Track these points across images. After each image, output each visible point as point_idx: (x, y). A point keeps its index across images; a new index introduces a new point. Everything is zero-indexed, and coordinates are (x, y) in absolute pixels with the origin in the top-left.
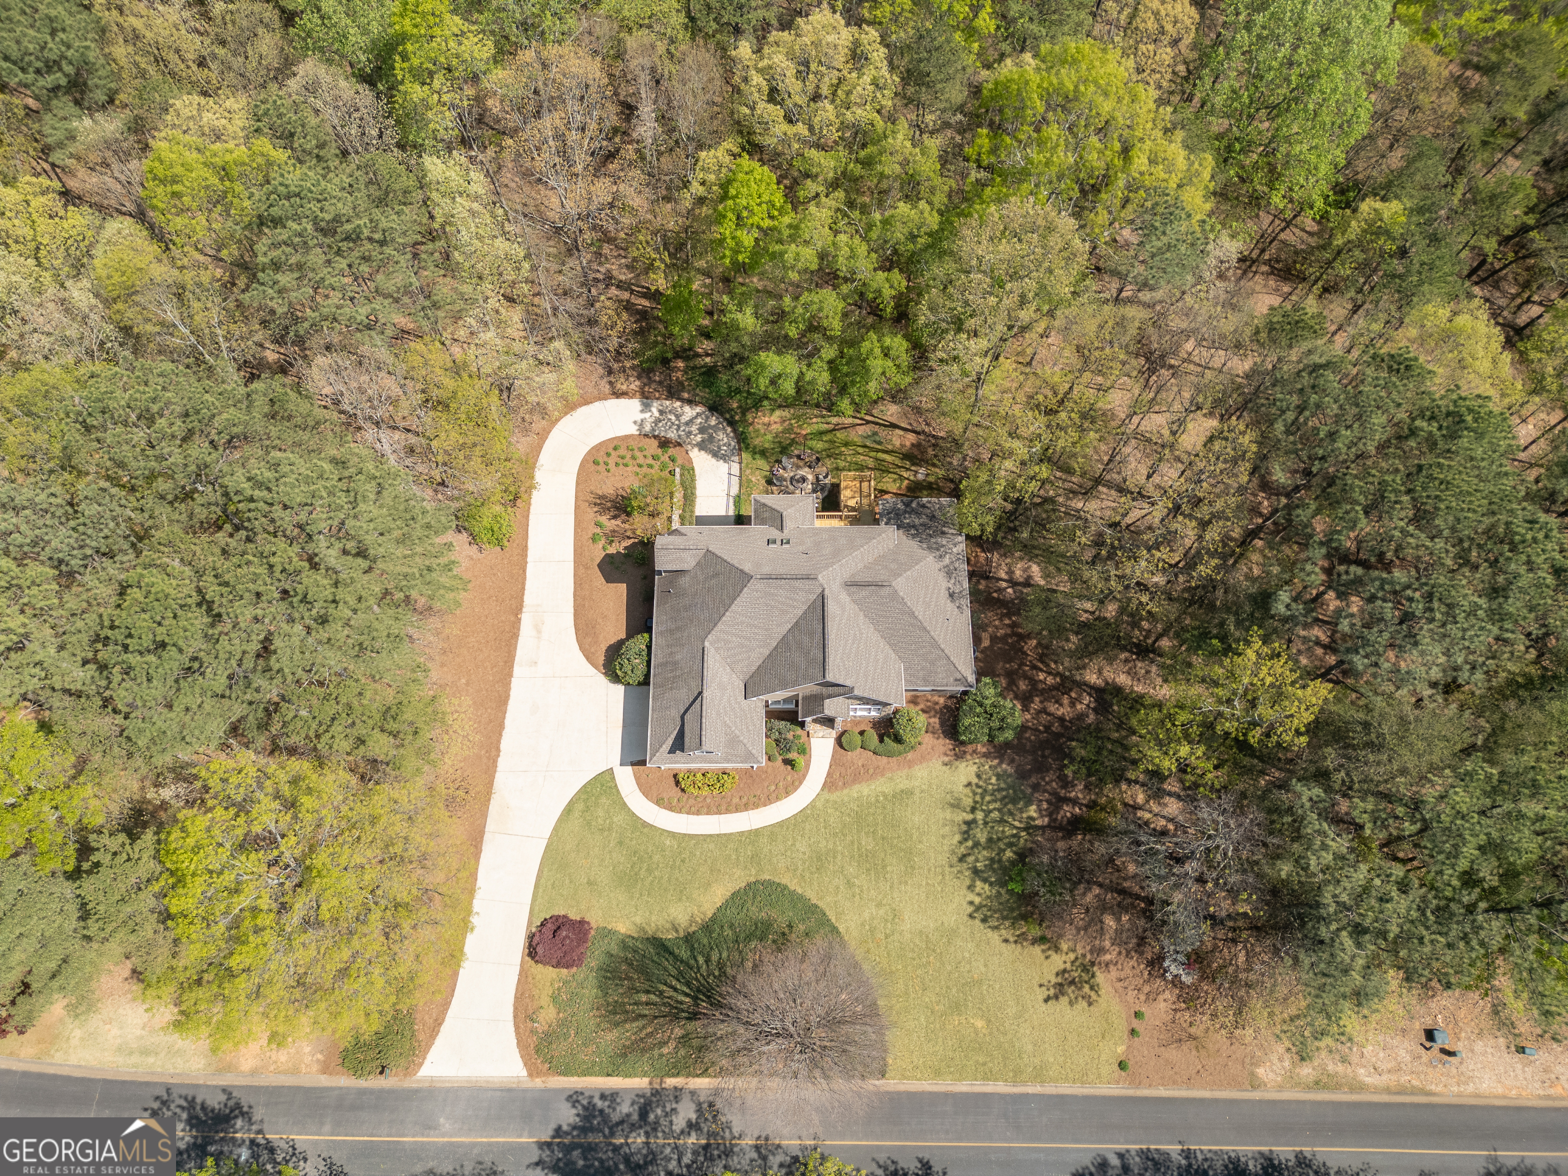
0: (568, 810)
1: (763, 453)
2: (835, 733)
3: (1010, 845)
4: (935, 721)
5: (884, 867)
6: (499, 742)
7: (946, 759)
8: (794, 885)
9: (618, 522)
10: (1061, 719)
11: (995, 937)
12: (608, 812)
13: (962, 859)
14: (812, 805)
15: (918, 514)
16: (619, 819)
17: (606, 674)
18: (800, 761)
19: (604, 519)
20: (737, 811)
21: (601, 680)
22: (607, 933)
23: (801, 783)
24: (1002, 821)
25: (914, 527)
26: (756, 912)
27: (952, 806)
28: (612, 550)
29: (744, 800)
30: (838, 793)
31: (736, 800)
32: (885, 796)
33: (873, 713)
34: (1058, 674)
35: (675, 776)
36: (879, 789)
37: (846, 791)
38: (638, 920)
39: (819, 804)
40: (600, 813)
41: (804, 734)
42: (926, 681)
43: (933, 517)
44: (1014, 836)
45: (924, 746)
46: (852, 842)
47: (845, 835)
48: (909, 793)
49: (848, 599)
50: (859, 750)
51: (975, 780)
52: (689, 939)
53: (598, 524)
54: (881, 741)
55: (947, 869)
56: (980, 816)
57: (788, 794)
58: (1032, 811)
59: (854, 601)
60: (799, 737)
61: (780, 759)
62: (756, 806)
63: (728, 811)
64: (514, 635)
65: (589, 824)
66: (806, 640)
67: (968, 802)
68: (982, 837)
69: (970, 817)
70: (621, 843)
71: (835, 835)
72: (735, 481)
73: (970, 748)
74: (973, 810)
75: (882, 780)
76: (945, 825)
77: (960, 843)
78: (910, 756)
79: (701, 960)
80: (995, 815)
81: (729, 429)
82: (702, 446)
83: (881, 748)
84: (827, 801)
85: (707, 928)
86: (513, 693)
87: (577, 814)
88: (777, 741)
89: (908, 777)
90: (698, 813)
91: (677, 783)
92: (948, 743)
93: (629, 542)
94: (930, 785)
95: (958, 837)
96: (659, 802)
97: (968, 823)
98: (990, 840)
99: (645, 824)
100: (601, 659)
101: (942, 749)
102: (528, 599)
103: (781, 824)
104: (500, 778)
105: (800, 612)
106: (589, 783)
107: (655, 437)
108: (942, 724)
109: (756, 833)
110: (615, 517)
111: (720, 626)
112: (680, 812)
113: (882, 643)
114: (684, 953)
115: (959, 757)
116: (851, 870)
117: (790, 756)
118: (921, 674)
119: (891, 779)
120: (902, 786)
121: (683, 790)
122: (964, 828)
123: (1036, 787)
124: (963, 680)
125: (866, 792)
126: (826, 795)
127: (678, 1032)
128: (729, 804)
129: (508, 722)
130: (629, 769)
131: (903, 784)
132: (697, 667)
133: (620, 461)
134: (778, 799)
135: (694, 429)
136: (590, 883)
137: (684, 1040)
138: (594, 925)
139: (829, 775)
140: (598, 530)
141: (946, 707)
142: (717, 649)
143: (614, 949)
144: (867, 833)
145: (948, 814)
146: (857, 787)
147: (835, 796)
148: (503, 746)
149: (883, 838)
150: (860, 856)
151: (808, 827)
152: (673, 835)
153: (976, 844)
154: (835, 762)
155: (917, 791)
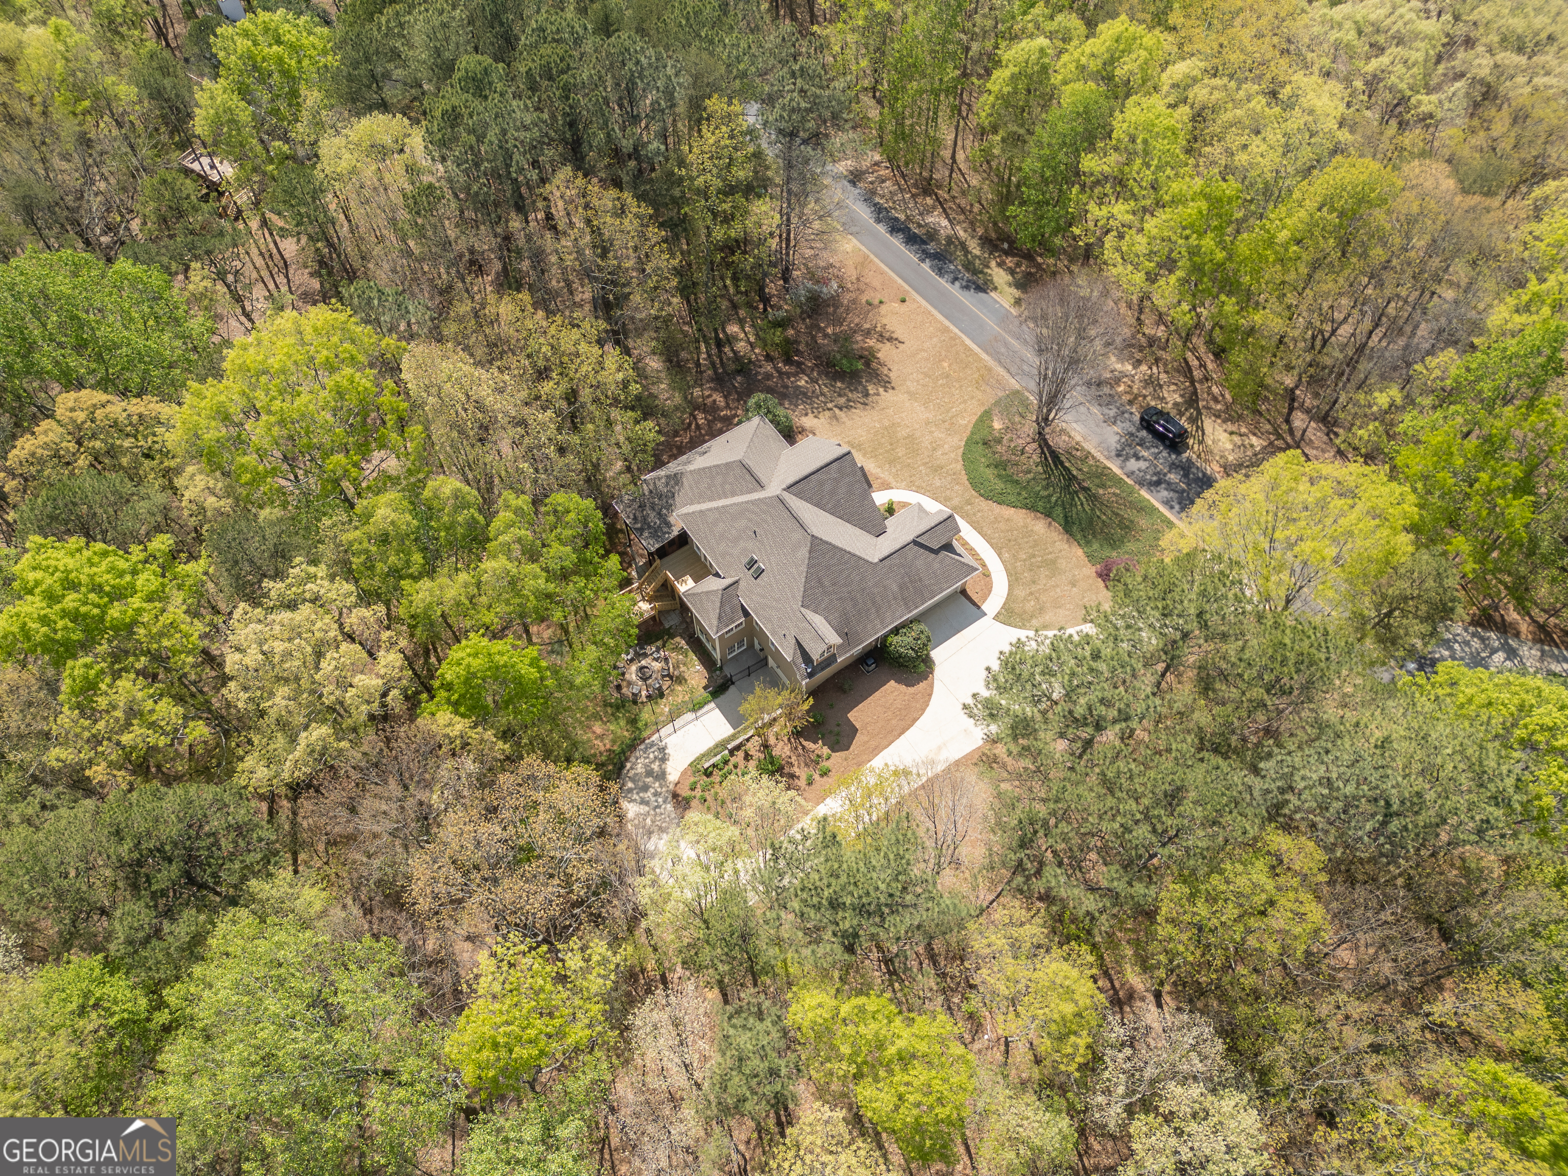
1: (633, 722)
3: (833, 386)
5: (907, 438)
8: (964, 478)
9: (794, 771)
10: (725, 396)
12: (1022, 602)
13: (865, 404)
14: (906, 489)
15: (645, 518)
16: (1020, 592)
17: (931, 674)
21: (940, 672)
25: (659, 514)
27: (837, 420)
28: (826, 751)
30: (887, 479)
32: (864, 455)
34: (691, 414)
36: (863, 460)
37: (882, 476)
38: (1066, 546)
39: (904, 485)
40: (1027, 607)
43: (642, 507)
44: (826, 386)
46: (909, 458)
47: (909, 464)
48: (850, 444)
51: (810, 416)
52: (1048, 514)
53: (811, 782)
56: (830, 405)
58: (802, 383)
64: (958, 764)
65: (1041, 608)
67: (827, 413)
68: (842, 400)
69: (836, 409)
70: (1034, 582)
71: (913, 469)
72: (678, 723)
73: (792, 427)
74: (830, 409)
76: (852, 420)
79: (1054, 499)
80: (822, 399)
81: (628, 765)
82: (661, 776)
84: (897, 482)
85: (1032, 508)
87: (1042, 621)
90: (973, 549)
92: (799, 439)
94: (835, 435)
95: (854, 411)
96: (987, 575)
97: (840, 409)
98: (840, 396)
99: (1009, 574)
100: (922, 685)
107: (681, 818)
112: (983, 562)
114: (1059, 510)
116: (926, 452)
117: (885, 513)
122: (845, 410)
123: (786, 387)
125: (872, 465)
126: (896, 486)
127: (1101, 491)
135: (648, 795)
136: (1073, 586)
137: (1101, 486)
138: (1094, 569)
140: (816, 777)
143: (1096, 546)
145: (844, 421)
147: (894, 481)
150: (913, 451)
152: (1000, 555)
153: (849, 400)
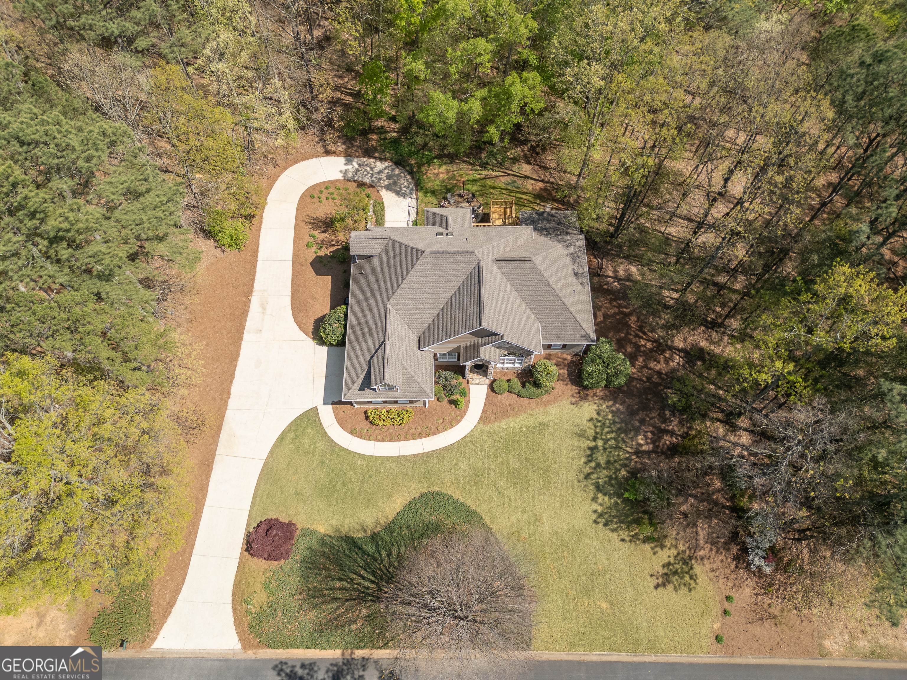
0: (282, 438)
1: (433, 193)
2: (487, 381)
3: (625, 466)
4: (564, 372)
5: (527, 481)
6: (230, 387)
7: (573, 400)
8: (456, 495)
9: (327, 235)
10: (659, 373)
11: (614, 537)
12: (312, 439)
13: (587, 477)
14: (471, 434)
16: (321, 445)
17: (314, 339)
18: (462, 399)
19: (316, 233)
20: (413, 438)
21: (310, 343)
22: (309, 532)
23: (462, 417)
24: (617, 448)
26: (427, 516)
27: (579, 435)
28: (321, 253)
29: (419, 431)
30: (491, 425)
31: (412, 430)
32: (527, 428)
33: (517, 365)
34: (654, 340)
35: (365, 413)
36: (523, 422)
37: (497, 424)
38: (334, 522)
39: (476, 434)
40: (307, 440)
41: (464, 382)
42: (558, 338)
43: (560, 223)
44: (627, 459)
45: (556, 390)
46: (502, 463)
47: (496, 457)
48: (546, 425)
49: (498, 271)
50: (506, 393)
51: (596, 416)
52: (374, 537)
53: (312, 236)
54: (524, 386)
55: (576, 484)
56: (600, 443)
57: (452, 426)
58: (640, 439)
59: (503, 273)
60: (460, 384)
61: (446, 400)
62: (427, 435)
63: (406, 439)
64: (246, 312)
65: (297, 448)
66: (466, 300)
67: (591, 432)
68: (602, 460)
69: (593, 444)
70: (322, 463)
71: (489, 456)
72: (413, 211)
73: (591, 392)
74: (595, 439)
75: (524, 416)
76: (573, 450)
77: (585, 463)
78: (545, 398)
79: (384, 554)
80: (612, 443)
81: (409, 177)
82: (388, 188)
83: (523, 392)
84: (483, 431)
85: (389, 528)
86: (242, 353)
87: (288, 441)
88: (444, 386)
89: (545, 414)
90: (383, 440)
91: (367, 418)
92: (575, 389)
93: (334, 248)
94: (561, 420)
95: (584, 459)
96: (353, 432)
97: (591, 449)
98: (608, 462)
99: (341, 448)
100: (311, 328)
101: (570, 393)
102: (257, 286)
103: (447, 449)
104: (229, 414)
105: (461, 280)
106: (298, 417)
107: (355, 181)
108: (569, 374)
109: (427, 456)
110: (324, 232)
111: (399, 292)
112: (369, 439)
113: (524, 307)
114: (370, 549)
115: (584, 398)
116: (502, 484)
117: (454, 397)
118: (554, 332)
119: (532, 415)
120: (540, 420)
121: (371, 423)
122: (589, 452)
123: (642, 422)
124: (586, 336)
125: (512, 424)
126: (482, 427)
127: (365, 612)
128: (407, 433)
129: (237, 373)
130: (330, 407)
131: (541, 419)
132: (381, 323)
133: (330, 196)
134: (445, 429)
135: (383, 176)
136: (296, 493)
137: (370, 617)
138: (299, 526)
139: (484, 411)
140: (312, 240)
141: (572, 362)
142: (397, 311)
143: (315, 544)
144: (514, 456)
145: (576, 442)
146: (505, 421)
147: (488, 427)
148: (233, 390)
149: (526, 460)
150: (509, 473)
151: (468, 450)
152: (362, 457)
153: (598, 465)
154: (488, 402)
155: (551, 424)
